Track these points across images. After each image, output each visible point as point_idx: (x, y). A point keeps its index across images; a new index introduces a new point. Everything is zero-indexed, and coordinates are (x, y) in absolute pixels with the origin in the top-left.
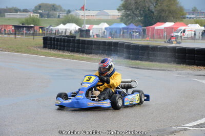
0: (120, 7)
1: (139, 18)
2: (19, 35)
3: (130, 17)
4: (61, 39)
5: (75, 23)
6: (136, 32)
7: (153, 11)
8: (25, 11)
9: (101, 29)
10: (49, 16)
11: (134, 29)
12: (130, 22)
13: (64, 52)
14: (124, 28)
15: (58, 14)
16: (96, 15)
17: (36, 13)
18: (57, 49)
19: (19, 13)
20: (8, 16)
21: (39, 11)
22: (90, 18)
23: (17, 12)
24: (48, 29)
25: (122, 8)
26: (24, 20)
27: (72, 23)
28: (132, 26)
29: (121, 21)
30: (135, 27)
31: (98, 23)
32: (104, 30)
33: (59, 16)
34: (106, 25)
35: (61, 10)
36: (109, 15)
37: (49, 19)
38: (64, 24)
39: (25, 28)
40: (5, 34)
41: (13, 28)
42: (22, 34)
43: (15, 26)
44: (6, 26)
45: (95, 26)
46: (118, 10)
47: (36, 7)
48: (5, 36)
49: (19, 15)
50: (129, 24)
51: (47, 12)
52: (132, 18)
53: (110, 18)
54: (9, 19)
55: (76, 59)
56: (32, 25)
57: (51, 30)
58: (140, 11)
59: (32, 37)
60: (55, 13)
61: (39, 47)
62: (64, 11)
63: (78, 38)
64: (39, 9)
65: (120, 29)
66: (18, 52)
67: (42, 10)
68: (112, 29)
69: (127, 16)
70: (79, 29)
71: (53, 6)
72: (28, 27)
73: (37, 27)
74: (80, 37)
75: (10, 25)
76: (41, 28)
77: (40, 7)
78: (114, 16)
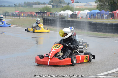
1: (108, 7)
3: (102, 6)
5: (70, 10)
7: (116, 2)
8: (44, 4)
9: (85, 13)
10: (57, 6)
11: (104, 13)
12: (102, 9)
14: (98, 13)
15: (62, 5)
16: (84, 6)
17: (50, 5)
19: (40, 5)
20: (35, 7)
21: (52, 4)
22: (81, 7)
24: (55, 14)
25: (98, 1)
26: (42, 9)
28: (103, 11)
29: (97, 9)
30: (105, 12)
31: (83, 10)
32: (87, 14)
33: (63, 6)
34: (88, 11)
35: (64, 3)
36: (92, 6)
37: (57, 8)
38: (64, 11)
41: (35, 14)
43: (37, 13)
45: (81, 12)
46: (96, 2)
47: (50, 2)
49: (41, 7)
51: (56, 4)
52: (104, 7)
54: (34, 9)
56: (46, 12)
57: (57, 14)
58: (108, 2)
60: (61, 4)
62: (66, 3)
64: (52, 3)
65: (96, 13)
67: (53, 3)
68: (91, 13)
69: (101, 5)
71: (60, 1)
72: (43, 13)
73: (49, 13)
74: (71, 18)
75: (33, 12)
76: (51, 14)
77: (52, 1)
78: (94, 5)
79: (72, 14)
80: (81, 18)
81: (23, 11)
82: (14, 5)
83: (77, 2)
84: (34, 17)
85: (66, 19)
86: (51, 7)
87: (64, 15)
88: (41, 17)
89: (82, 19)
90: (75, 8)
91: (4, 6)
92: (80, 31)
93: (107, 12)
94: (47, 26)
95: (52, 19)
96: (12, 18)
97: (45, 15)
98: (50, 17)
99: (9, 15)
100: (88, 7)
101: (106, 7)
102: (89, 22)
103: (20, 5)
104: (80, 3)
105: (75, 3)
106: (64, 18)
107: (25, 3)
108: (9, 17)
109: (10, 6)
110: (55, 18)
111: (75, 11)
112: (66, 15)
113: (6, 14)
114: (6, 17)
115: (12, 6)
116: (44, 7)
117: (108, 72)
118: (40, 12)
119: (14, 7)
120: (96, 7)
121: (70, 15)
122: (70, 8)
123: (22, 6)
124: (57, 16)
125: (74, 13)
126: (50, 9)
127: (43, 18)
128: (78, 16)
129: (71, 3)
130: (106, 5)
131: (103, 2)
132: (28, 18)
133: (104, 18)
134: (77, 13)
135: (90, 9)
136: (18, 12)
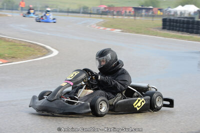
2: (138, 16)
4: (180, 20)
13: (183, 34)
18: (176, 30)
24: (166, 10)
27: (191, 4)
39: (144, 10)
40: (126, 16)
41: (133, 10)
42: (142, 16)
44: (126, 8)
48: (126, 17)
55: (196, 41)
56: (151, 7)
57: (170, 12)
59: (150, 19)
61: (157, 29)
63: (197, 19)
66: (138, 33)
70: (198, 10)
75: (131, 7)
76: (160, 10)
97: (149, 13)
118: (140, 7)
136: (105, 8)
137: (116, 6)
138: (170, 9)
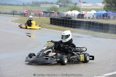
0: (103, 1)
1: (115, 8)
3: (109, 7)
6: (112, 16)
8: (52, 3)
9: (92, 14)
10: (64, 6)
12: (109, 10)
16: (91, 6)
17: (58, 4)
19: (48, 5)
20: (42, 6)
21: (59, 3)
22: (88, 7)
23: (47, 4)
25: (105, 2)
26: (49, 9)
27: (76, 10)
28: (110, 12)
29: (104, 9)
30: (111, 13)
31: (90, 10)
32: (93, 14)
33: (70, 6)
34: (95, 12)
36: (99, 6)
37: (64, 8)
38: (71, 11)
39: (49, 13)
41: (43, 13)
43: (44, 12)
45: (88, 12)
46: (103, 3)
47: (58, 1)
49: (49, 6)
50: (109, 11)
51: (64, 4)
52: (111, 8)
53: (99, 8)
54: (42, 8)
56: (53, 11)
57: (64, 14)
58: (115, 3)
60: (68, 4)
62: (73, 3)
64: (59, 2)
67: (61, 3)
68: (98, 14)
71: (67, 1)
72: (51, 12)
73: (56, 13)
74: (78, 18)
75: (41, 11)
76: (58, 13)
77: (60, 1)
78: (101, 6)
79: (79, 15)
80: (87, 18)
81: (31, 10)
82: (22, 4)
83: (84, 3)
84: (41, 16)
85: (73, 19)
86: (59, 7)
87: (71, 15)
88: (48, 16)
89: (89, 19)
90: (82, 8)
91: (13, 5)
92: (87, 31)
93: (114, 13)
94: (54, 25)
95: (59, 19)
96: (20, 17)
97: (52, 15)
98: (57, 16)
99: (17, 14)
100: (95, 7)
101: (113, 8)
102: (95, 22)
103: (28, 5)
104: (88, 3)
105: (82, 3)
106: (71, 18)
107: (33, 2)
108: (17, 16)
109: (18, 4)
110: (62, 18)
111: (82, 11)
112: (73, 15)
113: (15, 13)
114: (14, 15)
115: (20, 5)
116: (51, 6)
117: (113, 73)
118: (47, 11)
119: (23, 6)
120: (103, 7)
121: (77, 15)
122: (77, 8)
123: (30, 5)
124: (64, 15)
125: (81, 14)
126: (57, 8)
127: (50, 17)
128: (85, 17)
129: (78, 3)
130: (113, 6)
131: (110, 3)
132: (36, 17)
133: (110, 19)
134: (84, 14)
135: (96, 10)
136: (26, 12)
137: (33, 11)
138: (64, 13)
